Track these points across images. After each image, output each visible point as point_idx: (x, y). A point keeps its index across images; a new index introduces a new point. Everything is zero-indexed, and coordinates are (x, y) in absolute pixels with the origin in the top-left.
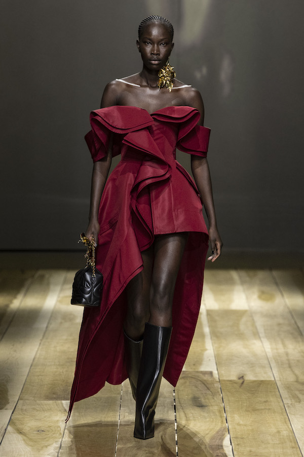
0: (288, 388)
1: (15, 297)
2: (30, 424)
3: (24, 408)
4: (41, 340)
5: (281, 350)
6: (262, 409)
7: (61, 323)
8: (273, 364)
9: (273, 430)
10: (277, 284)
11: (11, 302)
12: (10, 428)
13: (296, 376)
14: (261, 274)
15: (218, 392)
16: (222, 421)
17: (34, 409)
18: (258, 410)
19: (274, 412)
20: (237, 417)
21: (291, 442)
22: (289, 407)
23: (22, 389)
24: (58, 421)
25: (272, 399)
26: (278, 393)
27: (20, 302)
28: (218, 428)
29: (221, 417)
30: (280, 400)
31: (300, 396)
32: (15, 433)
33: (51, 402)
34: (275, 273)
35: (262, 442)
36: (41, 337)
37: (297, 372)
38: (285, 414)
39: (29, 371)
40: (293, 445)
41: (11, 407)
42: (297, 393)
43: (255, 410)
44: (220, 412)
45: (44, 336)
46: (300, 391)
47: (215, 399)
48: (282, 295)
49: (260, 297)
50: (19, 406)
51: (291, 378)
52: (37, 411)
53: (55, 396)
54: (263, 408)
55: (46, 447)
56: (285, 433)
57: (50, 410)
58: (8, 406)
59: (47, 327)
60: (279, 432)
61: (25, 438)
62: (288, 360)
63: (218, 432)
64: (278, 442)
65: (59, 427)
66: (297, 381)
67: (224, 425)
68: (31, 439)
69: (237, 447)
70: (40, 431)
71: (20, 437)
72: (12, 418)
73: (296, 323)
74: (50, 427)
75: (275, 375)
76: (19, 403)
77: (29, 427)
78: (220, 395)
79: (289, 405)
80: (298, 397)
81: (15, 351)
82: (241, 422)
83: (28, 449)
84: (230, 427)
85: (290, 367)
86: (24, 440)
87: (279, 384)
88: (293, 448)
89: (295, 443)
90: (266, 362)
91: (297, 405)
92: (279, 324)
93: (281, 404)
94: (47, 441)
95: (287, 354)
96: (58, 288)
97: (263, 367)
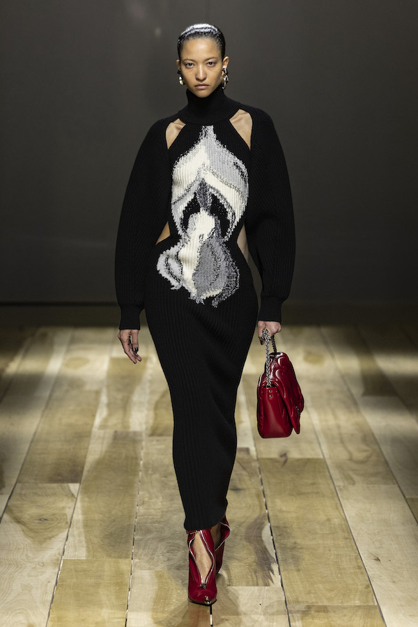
0: (340, 467)
1: (12, 359)
2: (30, 511)
3: (24, 492)
4: (44, 411)
5: (331, 421)
6: (308, 493)
7: (67, 391)
8: (322, 439)
9: (322, 517)
10: (326, 343)
11: (7, 365)
12: (6, 517)
13: (350, 453)
14: (308, 332)
15: (256, 473)
16: (261, 508)
17: (35, 494)
18: (304, 494)
19: (324, 496)
20: (278, 502)
21: (344, 531)
22: (340, 490)
23: (21, 470)
24: (64, 508)
25: (320, 481)
26: (327, 473)
27: (18, 366)
28: (256, 515)
29: (260, 502)
30: (330, 482)
31: (355, 477)
32: (12, 522)
33: (55, 485)
34: (325, 331)
35: (310, 532)
36: (43, 408)
37: (351, 448)
38: (336, 499)
39: (29, 449)
40: (346, 535)
41: (8, 490)
42: (351, 473)
43: (300, 494)
44: (258, 496)
45: (47, 406)
46: (354, 471)
47: (253, 480)
48: (333, 356)
49: (306, 359)
50: (17, 490)
51: (343, 456)
52: (39, 495)
53: (59, 478)
54: (310, 491)
55: (50, 538)
56: (336, 521)
57: (54, 494)
58: (4, 490)
59: (50, 396)
60: (329, 520)
61: (24, 528)
62: (340, 434)
63: (256, 520)
64: (327, 532)
65: (65, 515)
66: (351, 459)
67: (263, 512)
68: (31, 530)
69: (279, 538)
70: (42, 520)
71: (18, 527)
72: (9, 504)
73: (349, 390)
74: (55, 514)
75: (324, 452)
76: (17, 486)
77: (29, 515)
78: (258, 476)
79: (342, 487)
80: (352, 479)
81: (12, 424)
82: (284, 509)
83: (28, 541)
84: (271, 514)
85: (342, 441)
86: (23, 530)
87: (329, 462)
88: (346, 538)
89: (348, 533)
90: (313, 436)
91: (351, 488)
92: (329, 392)
93: (332, 486)
94: (52, 531)
95: (339, 427)
96: (64, 349)
97: (310, 442)
